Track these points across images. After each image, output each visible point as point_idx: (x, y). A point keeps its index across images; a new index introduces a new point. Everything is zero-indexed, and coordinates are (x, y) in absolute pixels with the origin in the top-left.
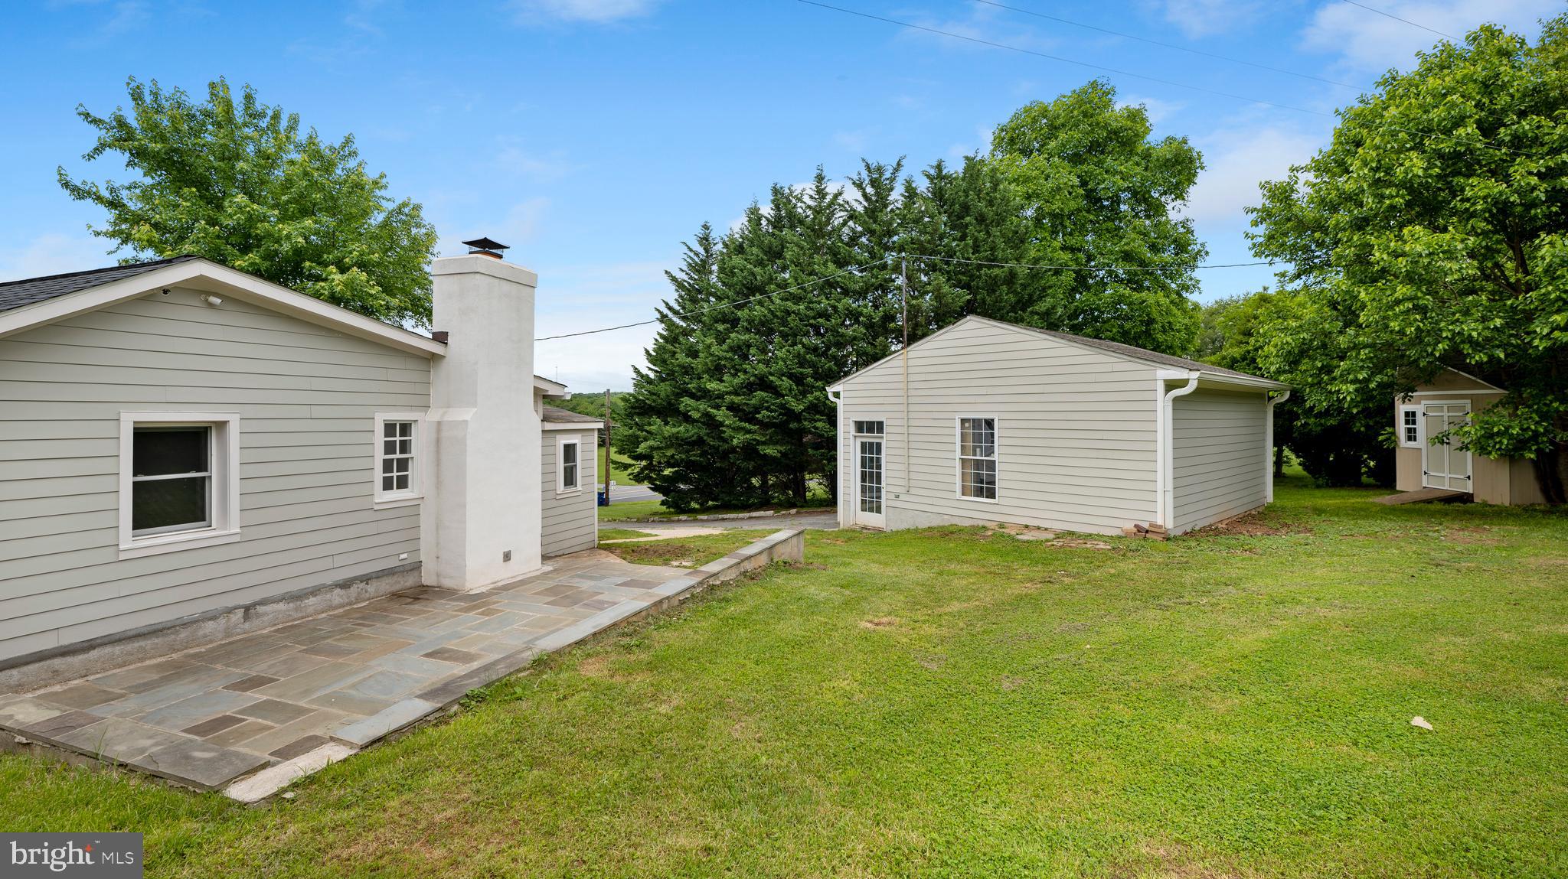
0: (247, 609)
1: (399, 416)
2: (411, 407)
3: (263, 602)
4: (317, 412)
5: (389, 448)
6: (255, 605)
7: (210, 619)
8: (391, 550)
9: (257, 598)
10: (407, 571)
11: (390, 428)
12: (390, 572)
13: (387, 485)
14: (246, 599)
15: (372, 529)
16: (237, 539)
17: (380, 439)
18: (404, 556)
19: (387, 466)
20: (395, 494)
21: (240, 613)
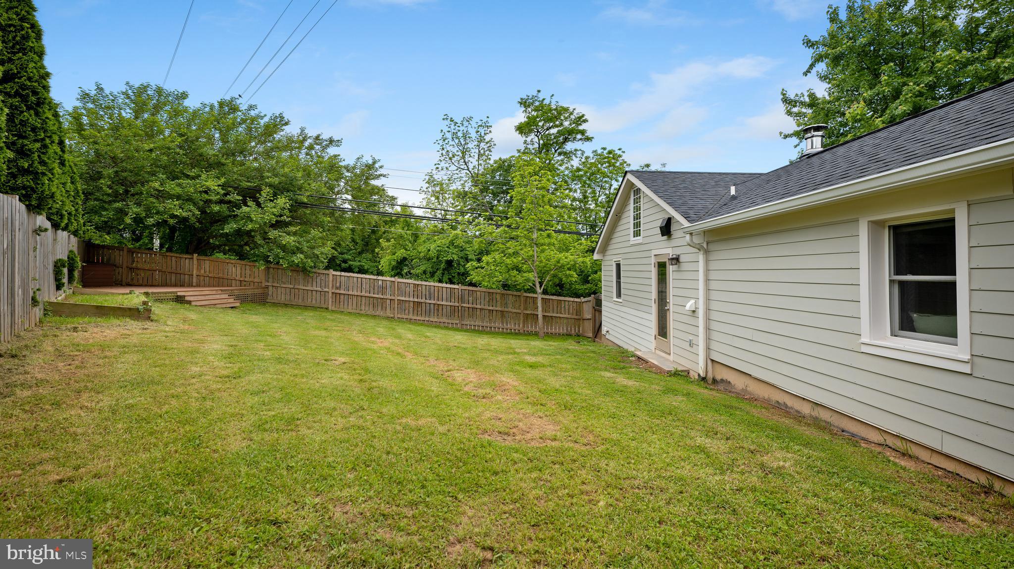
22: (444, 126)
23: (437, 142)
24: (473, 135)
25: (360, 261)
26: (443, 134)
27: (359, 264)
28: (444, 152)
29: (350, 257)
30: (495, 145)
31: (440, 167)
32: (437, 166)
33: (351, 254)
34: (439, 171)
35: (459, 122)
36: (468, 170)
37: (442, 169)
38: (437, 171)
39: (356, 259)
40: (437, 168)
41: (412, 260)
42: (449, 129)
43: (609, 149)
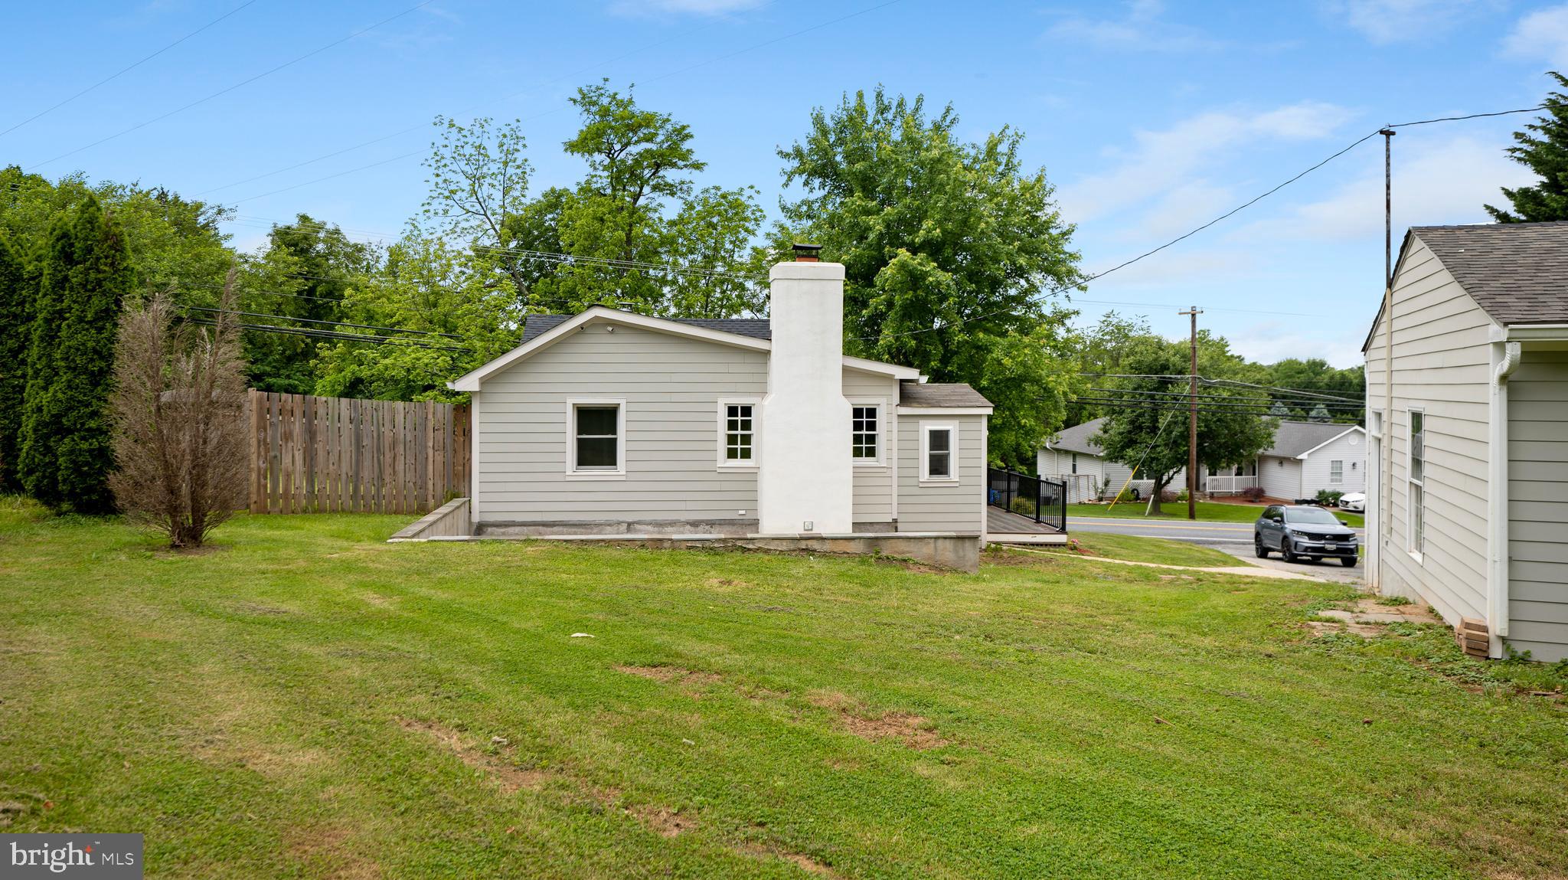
0: (629, 524)
1: (740, 401)
2: (749, 393)
3: (639, 523)
4: (675, 397)
5: (732, 425)
6: (634, 523)
7: (609, 525)
8: (733, 505)
9: (636, 519)
10: (746, 525)
11: (732, 411)
12: (731, 523)
13: (732, 454)
14: (630, 518)
15: (716, 486)
16: (624, 478)
17: (723, 418)
18: (743, 512)
19: (732, 439)
20: (738, 462)
21: (625, 526)
22: (437, 134)
23: (427, 163)
24: (494, 152)
25: (288, 377)
26: (435, 150)
27: (287, 382)
28: (440, 180)
29: (268, 369)
30: (533, 170)
31: (431, 208)
32: (426, 207)
33: (270, 363)
34: (429, 218)
35: (467, 127)
36: (485, 215)
37: (436, 213)
38: (425, 217)
39: (282, 372)
40: (427, 211)
41: (371, 384)
42: (446, 142)
43: (724, 190)
